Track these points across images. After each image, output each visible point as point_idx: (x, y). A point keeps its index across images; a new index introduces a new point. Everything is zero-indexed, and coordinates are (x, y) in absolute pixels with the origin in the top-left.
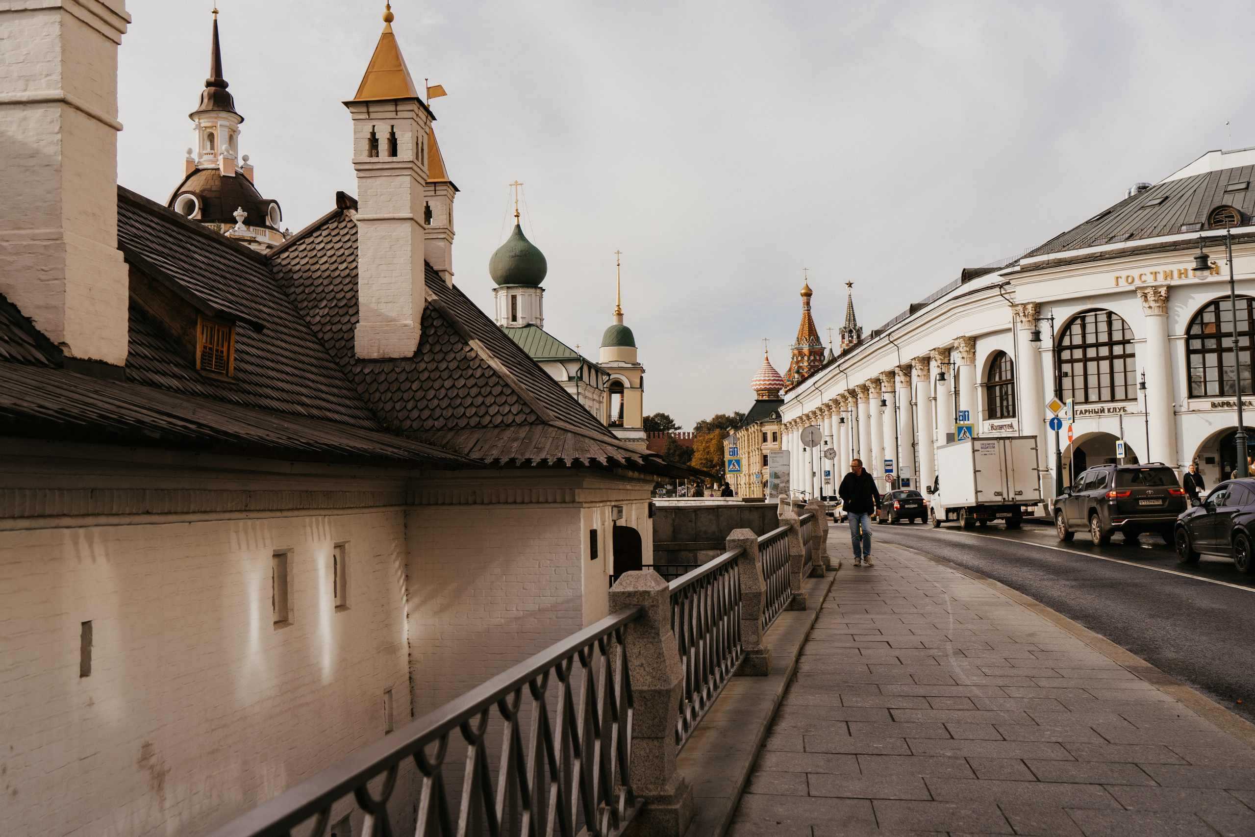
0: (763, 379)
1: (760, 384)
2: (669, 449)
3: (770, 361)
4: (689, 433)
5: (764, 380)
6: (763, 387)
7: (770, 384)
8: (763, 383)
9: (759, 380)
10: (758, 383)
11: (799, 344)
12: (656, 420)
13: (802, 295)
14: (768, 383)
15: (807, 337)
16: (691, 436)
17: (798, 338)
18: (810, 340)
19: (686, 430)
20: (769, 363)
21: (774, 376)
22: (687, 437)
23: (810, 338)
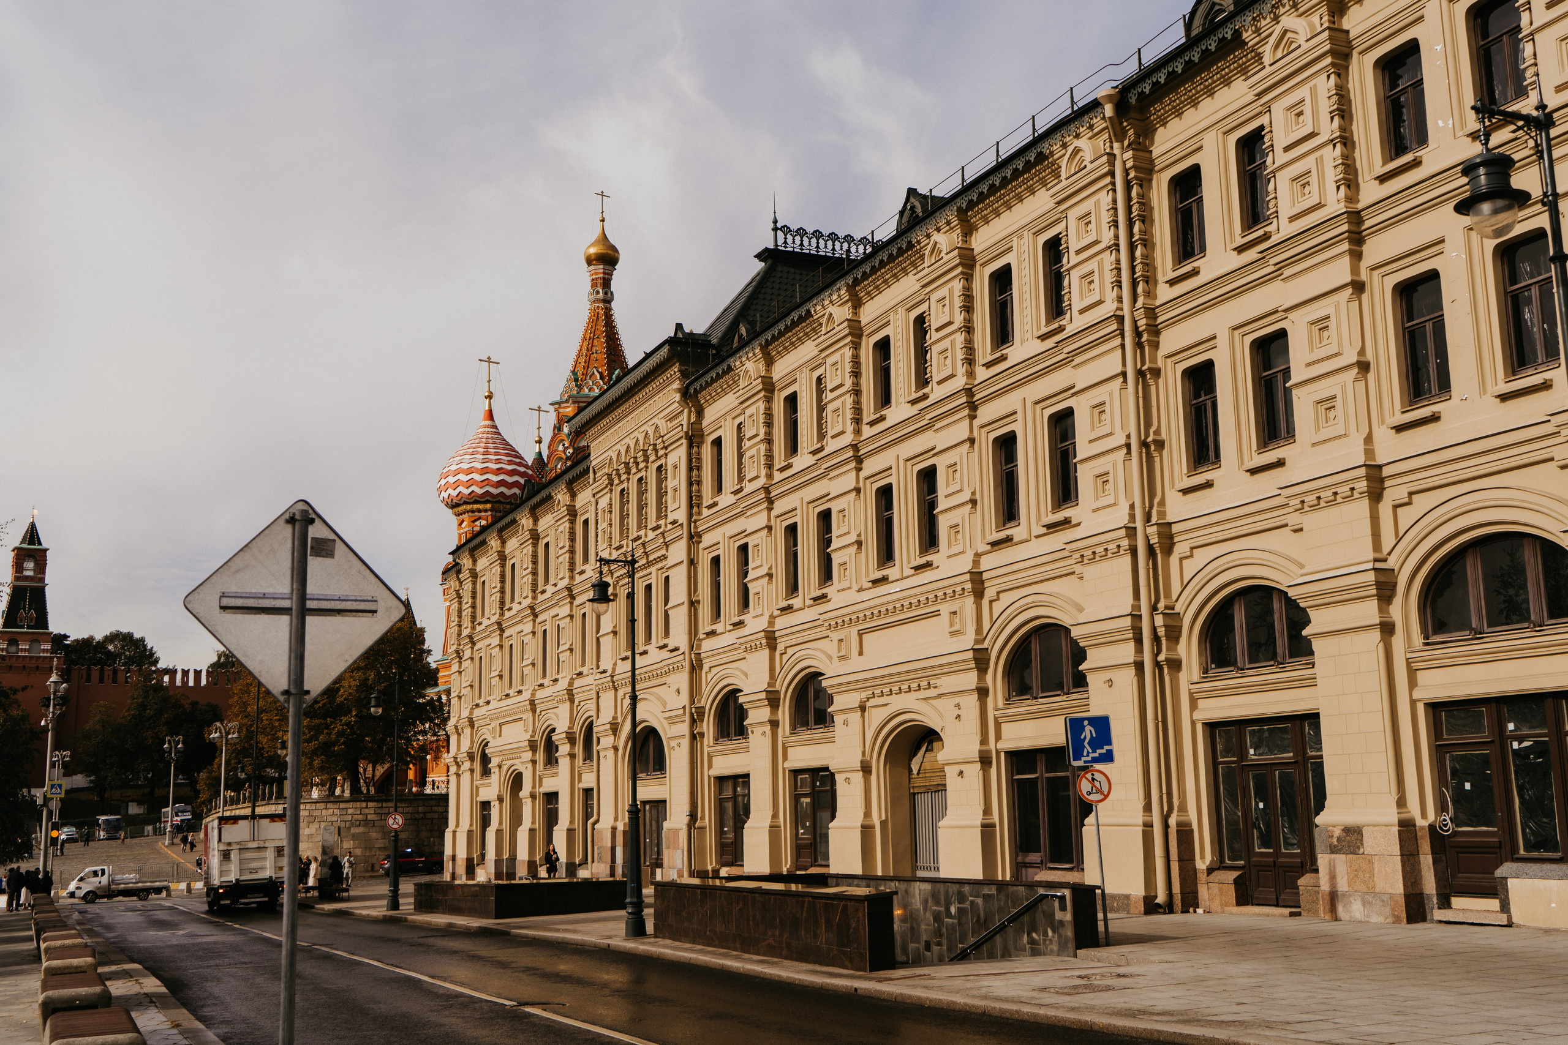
0: (479, 466)
1: (471, 483)
2: (143, 707)
3: (497, 422)
4: (198, 673)
5: (485, 471)
6: (479, 491)
7: (502, 483)
8: (478, 477)
9: (470, 471)
10: (464, 478)
11: (580, 387)
12: (111, 646)
13: (589, 261)
14: (495, 478)
15: (604, 369)
16: (203, 682)
17: (574, 372)
18: (610, 379)
19: (192, 667)
20: (495, 427)
21: (510, 463)
22: (191, 683)
23: (610, 375)
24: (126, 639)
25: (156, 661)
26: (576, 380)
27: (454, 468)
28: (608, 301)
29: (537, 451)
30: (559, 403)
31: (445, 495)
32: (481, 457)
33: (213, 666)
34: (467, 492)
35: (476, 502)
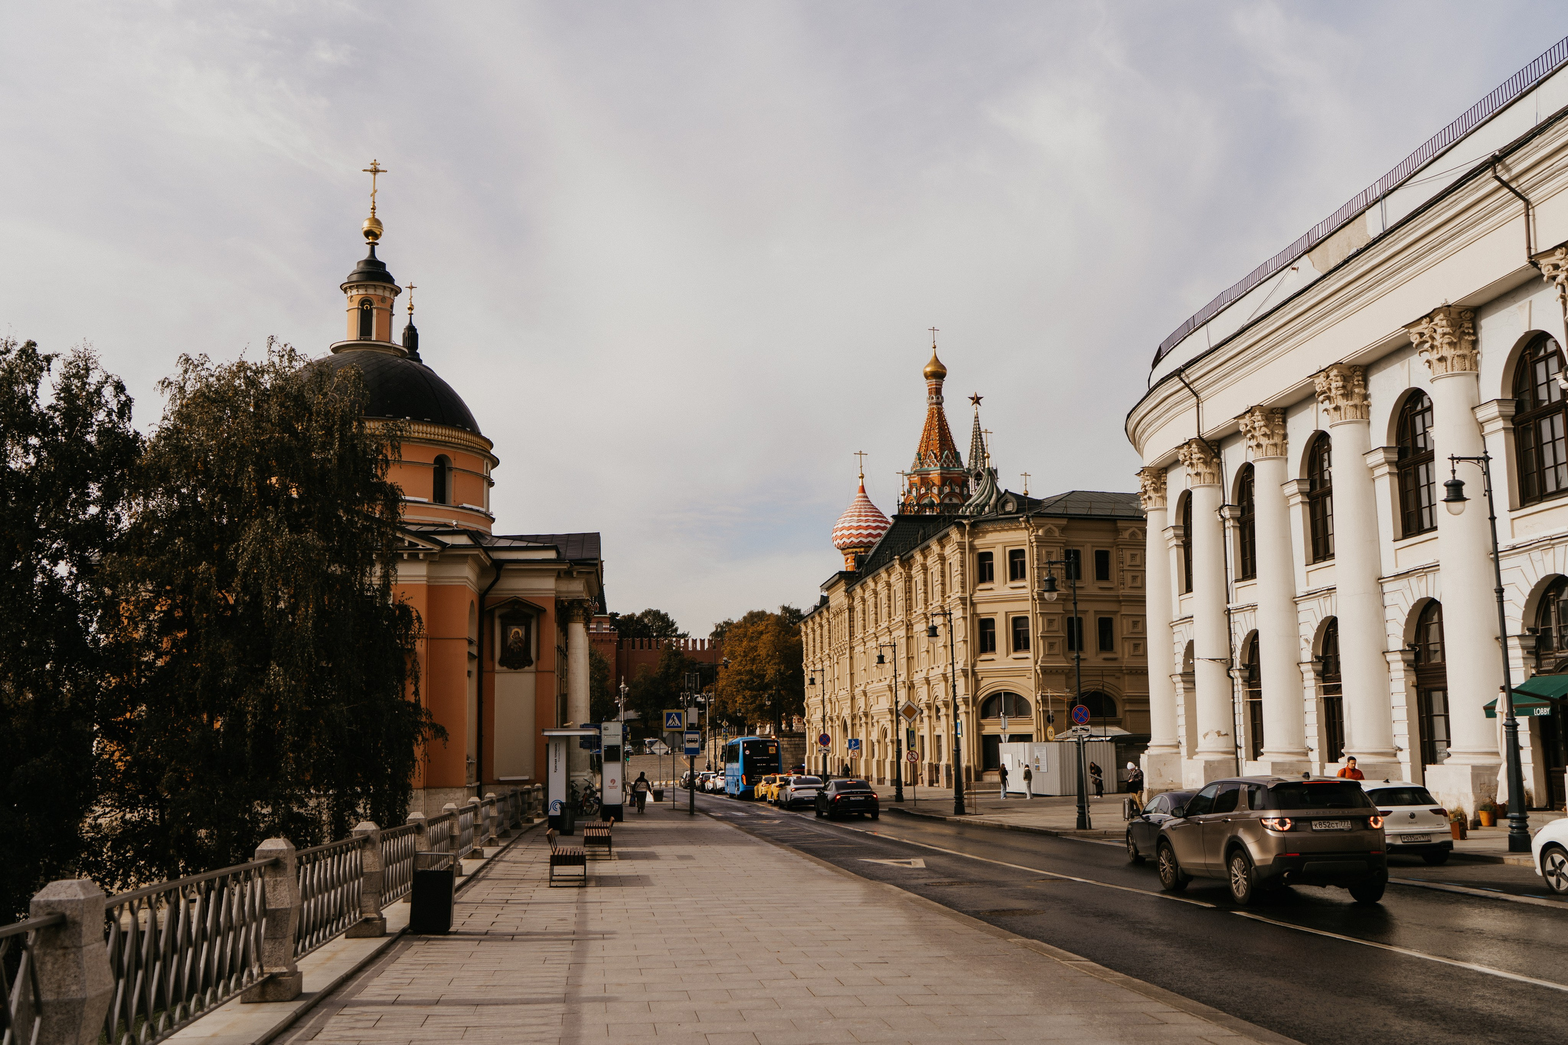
0: (855, 524)
1: (850, 536)
2: (668, 666)
3: (868, 493)
4: (702, 641)
5: (859, 528)
6: (856, 541)
7: (870, 535)
8: (855, 532)
9: (849, 528)
10: (846, 532)
11: (922, 464)
12: (646, 620)
13: (927, 376)
14: (865, 532)
15: (937, 451)
16: (706, 646)
17: (919, 454)
18: (942, 458)
19: (698, 637)
20: (867, 497)
21: (875, 521)
22: (698, 648)
23: (941, 455)
24: (656, 615)
25: (676, 630)
26: (920, 459)
27: (840, 526)
28: (939, 404)
30: (910, 474)
31: (836, 543)
32: (856, 518)
33: (712, 634)
34: (848, 541)
35: (854, 547)
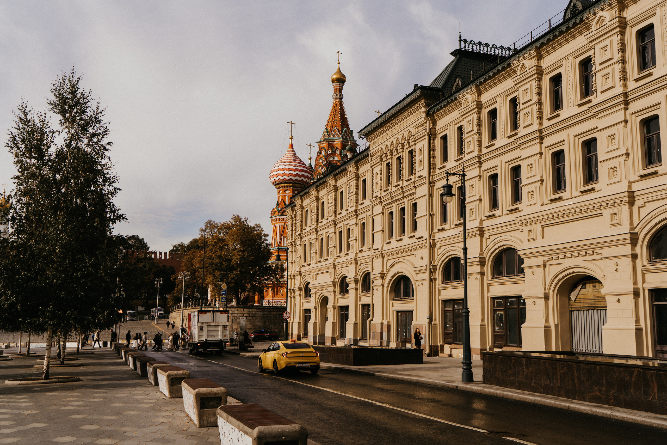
0: (287, 167)
1: (284, 175)
3: (295, 149)
4: (165, 254)
5: (290, 170)
6: (287, 178)
7: (297, 175)
8: (287, 172)
9: (283, 170)
10: (281, 172)
11: (329, 135)
13: (333, 81)
14: (294, 173)
16: (168, 257)
17: (326, 129)
18: (342, 132)
19: (163, 251)
20: (294, 151)
21: (300, 166)
22: (163, 258)
23: (342, 130)
24: (136, 239)
25: (148, 248)
26: (327, 132)
27: (277, 168)
28: (341, 98)
29: (309, 163)
30: (320, 142)
31: (273, 179)
32: (288, 164)
33: (171, 251)
34: (282, 178)
35: (286, 183)
